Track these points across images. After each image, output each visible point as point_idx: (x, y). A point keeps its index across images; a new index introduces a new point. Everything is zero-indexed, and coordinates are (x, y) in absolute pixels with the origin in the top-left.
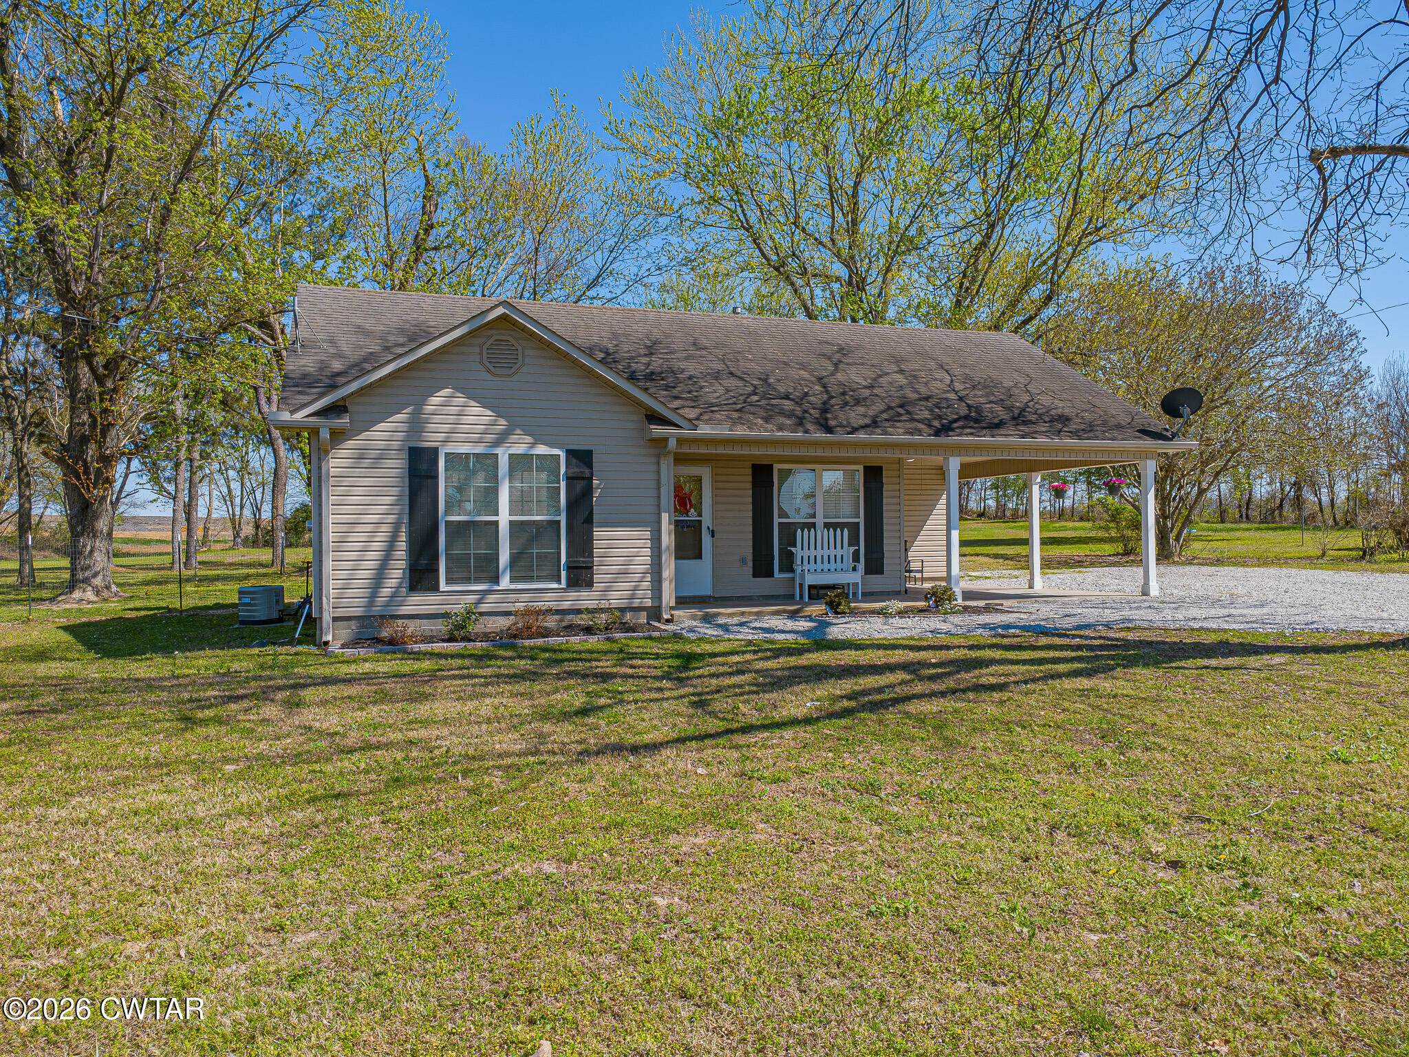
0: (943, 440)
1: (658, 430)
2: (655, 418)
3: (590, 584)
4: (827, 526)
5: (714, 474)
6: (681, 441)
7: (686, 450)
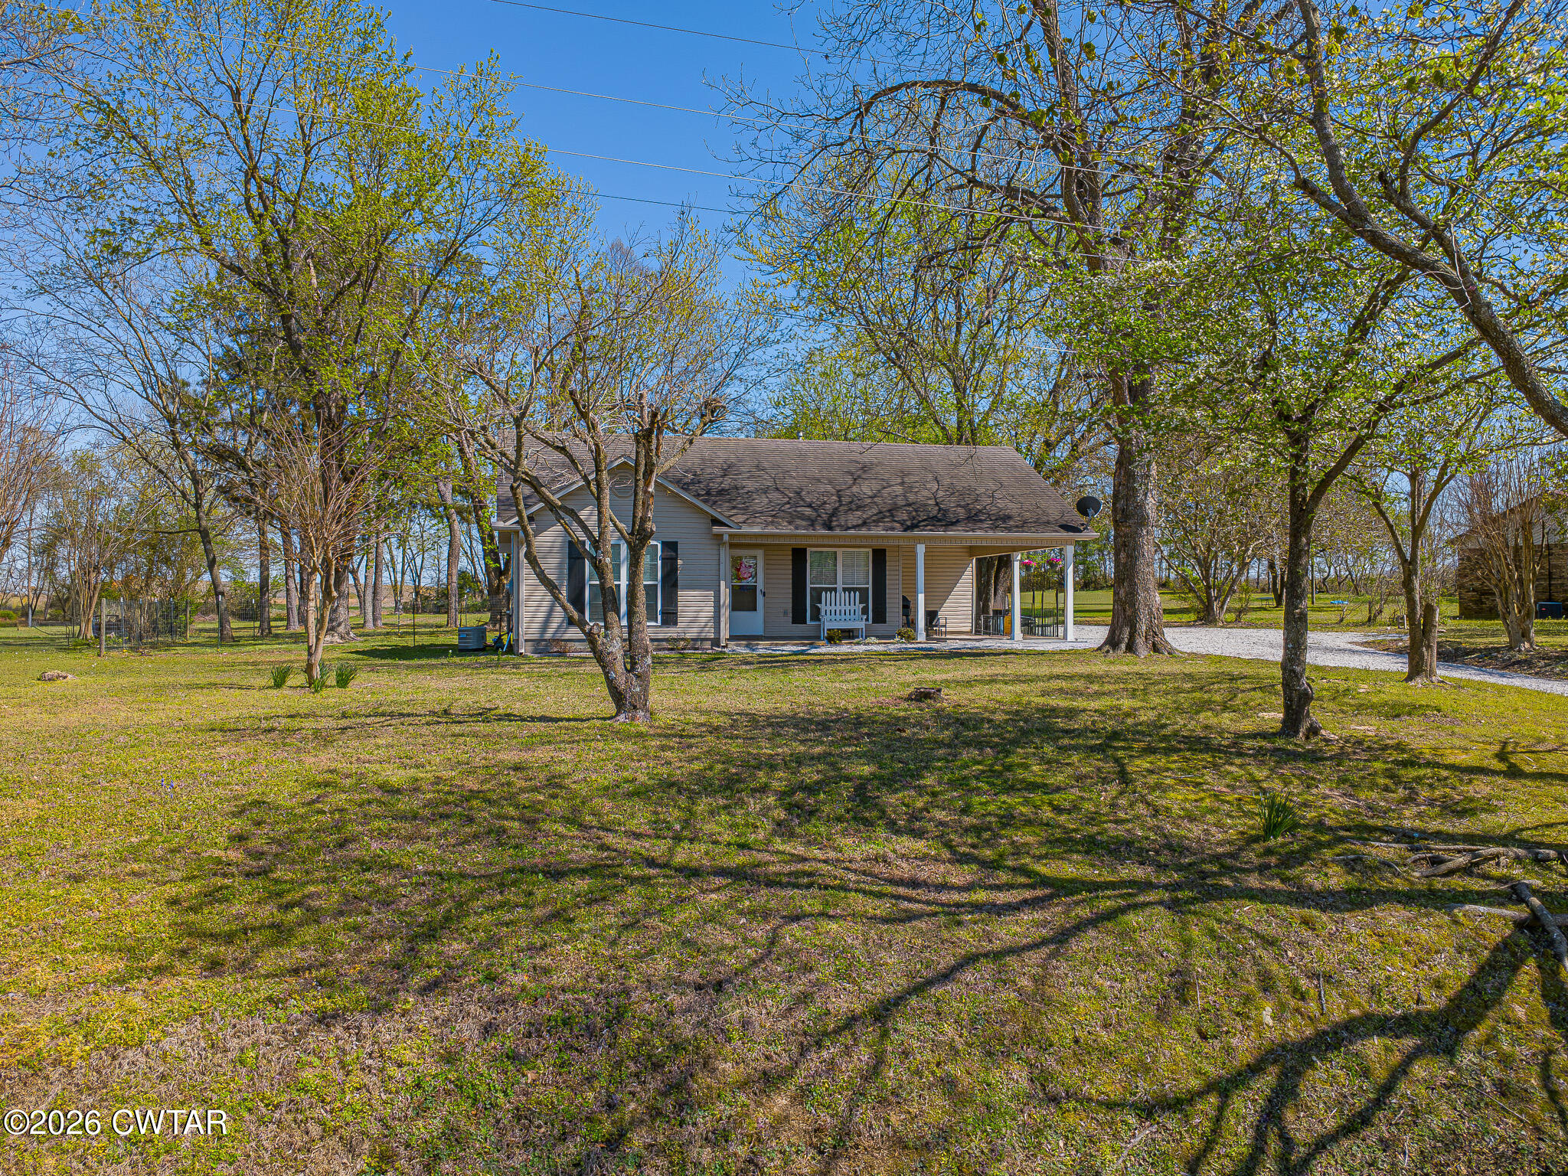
0: (908, 533)
1: (716, 529)
2: (716, 522)
3: (675, 623)
4: (844, 590)
5: (765, 555)
6: (731, 535)
7: (735, 541)
